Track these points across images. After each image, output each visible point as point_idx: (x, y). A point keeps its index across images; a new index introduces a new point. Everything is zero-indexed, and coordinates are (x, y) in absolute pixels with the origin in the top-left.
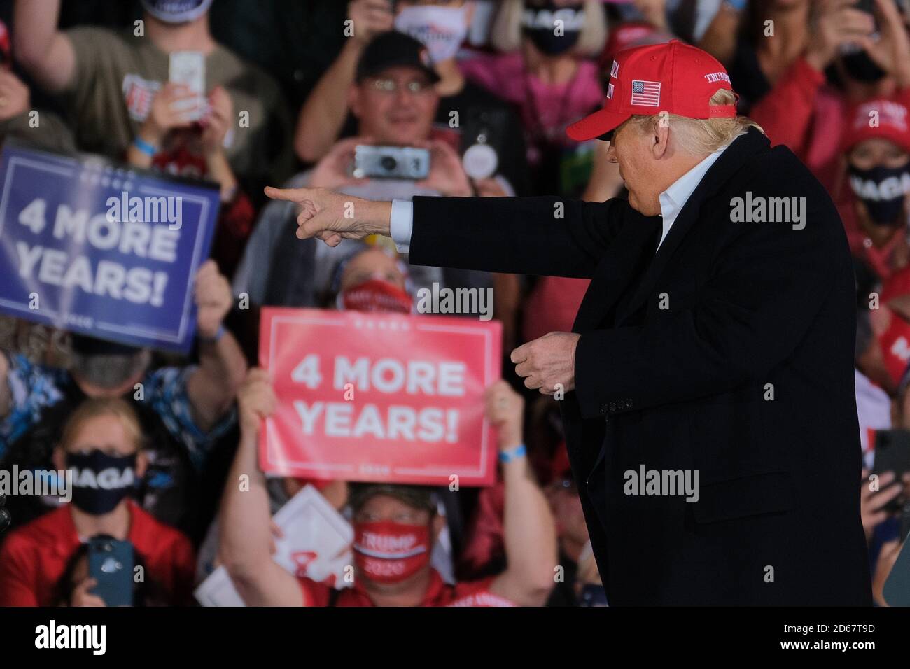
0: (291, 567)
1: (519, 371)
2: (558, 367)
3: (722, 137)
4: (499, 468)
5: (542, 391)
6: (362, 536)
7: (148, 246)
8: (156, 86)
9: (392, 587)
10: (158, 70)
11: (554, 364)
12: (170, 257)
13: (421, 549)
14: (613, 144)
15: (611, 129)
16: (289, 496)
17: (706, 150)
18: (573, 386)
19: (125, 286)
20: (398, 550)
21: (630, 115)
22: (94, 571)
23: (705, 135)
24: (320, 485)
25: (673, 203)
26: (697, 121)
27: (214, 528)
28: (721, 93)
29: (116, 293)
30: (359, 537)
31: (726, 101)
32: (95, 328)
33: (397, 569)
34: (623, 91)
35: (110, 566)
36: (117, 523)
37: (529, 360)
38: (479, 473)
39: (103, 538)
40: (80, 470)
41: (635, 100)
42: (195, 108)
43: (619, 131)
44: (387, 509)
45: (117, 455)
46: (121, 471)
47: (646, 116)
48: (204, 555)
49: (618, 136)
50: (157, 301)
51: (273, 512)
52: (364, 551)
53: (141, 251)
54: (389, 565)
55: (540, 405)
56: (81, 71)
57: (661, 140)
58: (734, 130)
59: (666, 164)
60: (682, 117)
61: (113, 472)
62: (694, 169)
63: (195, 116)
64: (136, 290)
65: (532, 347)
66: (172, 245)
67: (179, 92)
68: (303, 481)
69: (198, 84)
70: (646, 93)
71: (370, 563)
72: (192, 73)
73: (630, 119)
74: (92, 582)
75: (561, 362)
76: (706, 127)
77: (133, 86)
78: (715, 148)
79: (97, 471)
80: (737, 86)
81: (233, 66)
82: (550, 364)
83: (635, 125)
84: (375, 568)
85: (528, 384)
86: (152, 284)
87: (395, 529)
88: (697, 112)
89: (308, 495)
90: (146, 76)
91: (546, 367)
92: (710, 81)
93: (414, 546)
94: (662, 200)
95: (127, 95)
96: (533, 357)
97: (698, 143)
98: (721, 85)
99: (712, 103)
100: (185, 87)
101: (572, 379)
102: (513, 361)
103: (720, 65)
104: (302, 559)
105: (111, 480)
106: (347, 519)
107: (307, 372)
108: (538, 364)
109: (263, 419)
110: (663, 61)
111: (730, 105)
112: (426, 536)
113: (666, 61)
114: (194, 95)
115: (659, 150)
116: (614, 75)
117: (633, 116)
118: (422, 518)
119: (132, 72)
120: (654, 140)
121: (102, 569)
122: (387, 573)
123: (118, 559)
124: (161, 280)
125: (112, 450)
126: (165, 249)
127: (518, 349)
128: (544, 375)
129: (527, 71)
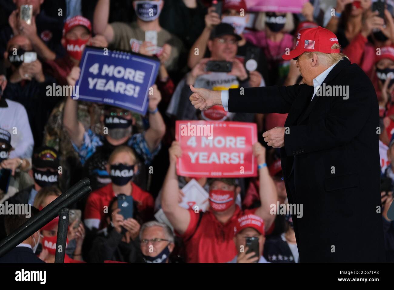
0: (187, 207)
1: (265, 140)
2: (278, 139)
3: (335, 60)
4: (258, 171)
5: (273, 147)
6: (211, 195)
7: (134, 77)
8: (141, 42)
9: (222, 213)
10: (141, 37)
11: (277, 138)
12: (141, 81)
13: (231, 199)
14: (298, 61)
15: (297, 56)
16: (187, 182)
17: (330, 64)
18: (284, 145)
19: (125, 90)
20: (223, 200)
21: (304, 52)
22: (120, 206)
23: (329, 59)
24: (197, 179)
25: (318, 82)
26: (326, 54)
27: (160, 192)
28: (335, 45)
29: (122, 92)
30: (210, 195)
31: (337, 48)
32: (114, 103)
33: (224, 207)
34: (302, 43)
35: (125, 205)
36: (127, 189)
37: (269, 136)
38: (251, 173)
39: (122, 195)
40: (115, 170)
41: (306, 47)
42: (153, 50)
43: (300, 57)
44: (219, 185)
45: (128, 165)
46: (129, 171)
47: (309, 52)
48: (157, 202)
49: (300, 59)
50: (136, 96)
51: (181, 188)
52: (212, 200)
53: (131, 79)
54: (220, 206)
55: (272, 151)
56: (116, 36)
57: (314, 60)
58: (340, 58)
59: (316, 69)
60: (322, 53)
61: (126, 171)
62: (325, 71)
63: (154, 52)
64: (129, 91)
65: (270, 132)
66: (142, 77)
67: (149, 45)
68: (191, 178)
69: (155, 42)
70: (310, 44)
71: (214, 205)
72: (153, 38)
73: (304, 53)
74: (119, 210)
75: (279, 137)
76: (330, 56)
77: (133, 42)
78: (333, 64)
79: (121, 171)
80: (340, 42)
81: (167, 36)
82: (276, 138)
83: (305, 55)
84: (215, 206)
85: (269, 144)
86: (134, 90)
87: (222, 193)
88: (327, 51)
89: (193, 182)
90: (138, 39)
91: (275, 139)
92: (331, 41)
93: (229, 198)
94: (314, 81)
95: (131, 45)
96: (270, 135)
97: (327, 62)
98: (335, 42)
99: (332, 48)
100: (150, 43)
101: (283, 143)
102: (263, 137)
103: (335, 36)
104: (191, 204)
105: (125, 174)
106: (206, 190)
107: (192, 142)
108: (272, 138)
109: (178, 158)
110: (316, 33)
111: (338, 49)
112: (233, 194)
113: (317, 34)
114: (153, 46)
115: (314, 64)
116: (299, 38)
117: (305, 52)
118: (232, 188)
119: (133, 38)
120: (312, 61)
121: (122, 205)
122: (220, 208)
123: (128, 202)
124: (138, 89)
125: (126, 164)
126: (139, 79)
127: (265, 132)
128: (274, 141)
129: (267, 37)
